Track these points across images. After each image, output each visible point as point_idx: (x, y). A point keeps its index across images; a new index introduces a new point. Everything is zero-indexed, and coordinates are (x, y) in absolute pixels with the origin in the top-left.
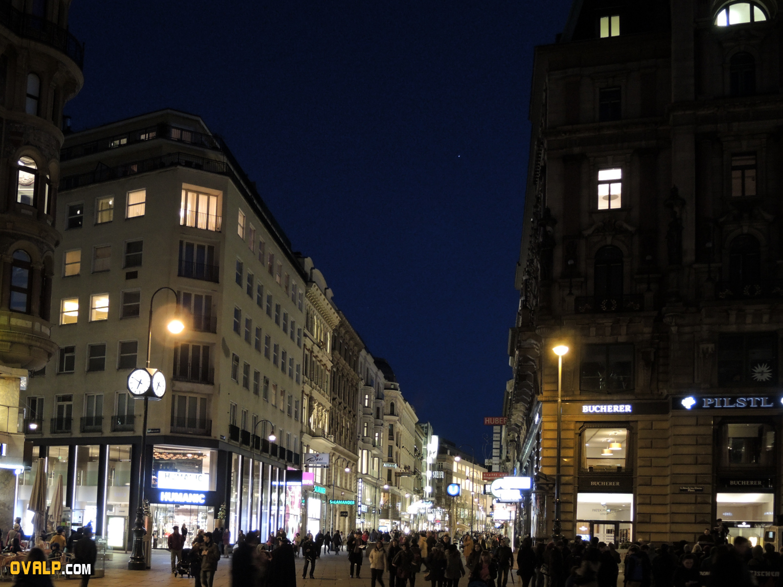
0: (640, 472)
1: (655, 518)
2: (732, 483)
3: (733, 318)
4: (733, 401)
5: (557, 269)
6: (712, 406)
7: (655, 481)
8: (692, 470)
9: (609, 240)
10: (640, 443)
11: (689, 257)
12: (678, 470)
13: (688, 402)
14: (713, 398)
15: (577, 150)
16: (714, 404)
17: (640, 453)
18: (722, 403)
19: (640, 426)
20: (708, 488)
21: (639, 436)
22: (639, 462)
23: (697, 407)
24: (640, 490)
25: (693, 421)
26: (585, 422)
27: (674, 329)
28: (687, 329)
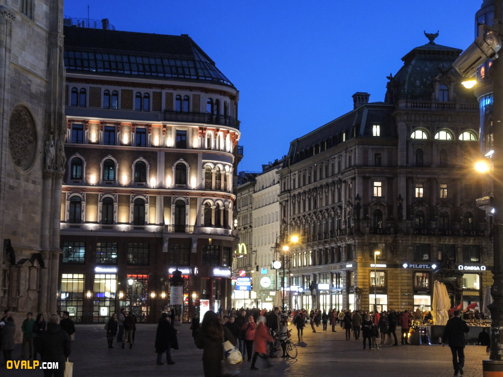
0: (389, 287)
1: (394, 303)
2: (418, 292)
3: (418, 239)
4: (418, 266)
5: (361, 216)
6: (412, 267)
7: (394, 291)
8: (407, 288)
9: (378, 208)
10: (389, 278)
11: (405, 218)
12: (403, 288)
13: (405, 266)
14: (412, 264)
15: (367, 175)
16: (413, 266)
17: (389, 281)
18: (415, 266)
19: (389, 272)
20: (412, 294)
21: (388, 275)
22: (389, 284)
23: (408, 267)
24: (389, 293)
25: (406, 272)
26: (372, 270)
27: (400, 241)
28: (404, 242)
